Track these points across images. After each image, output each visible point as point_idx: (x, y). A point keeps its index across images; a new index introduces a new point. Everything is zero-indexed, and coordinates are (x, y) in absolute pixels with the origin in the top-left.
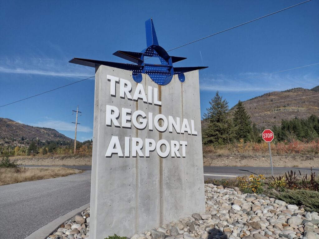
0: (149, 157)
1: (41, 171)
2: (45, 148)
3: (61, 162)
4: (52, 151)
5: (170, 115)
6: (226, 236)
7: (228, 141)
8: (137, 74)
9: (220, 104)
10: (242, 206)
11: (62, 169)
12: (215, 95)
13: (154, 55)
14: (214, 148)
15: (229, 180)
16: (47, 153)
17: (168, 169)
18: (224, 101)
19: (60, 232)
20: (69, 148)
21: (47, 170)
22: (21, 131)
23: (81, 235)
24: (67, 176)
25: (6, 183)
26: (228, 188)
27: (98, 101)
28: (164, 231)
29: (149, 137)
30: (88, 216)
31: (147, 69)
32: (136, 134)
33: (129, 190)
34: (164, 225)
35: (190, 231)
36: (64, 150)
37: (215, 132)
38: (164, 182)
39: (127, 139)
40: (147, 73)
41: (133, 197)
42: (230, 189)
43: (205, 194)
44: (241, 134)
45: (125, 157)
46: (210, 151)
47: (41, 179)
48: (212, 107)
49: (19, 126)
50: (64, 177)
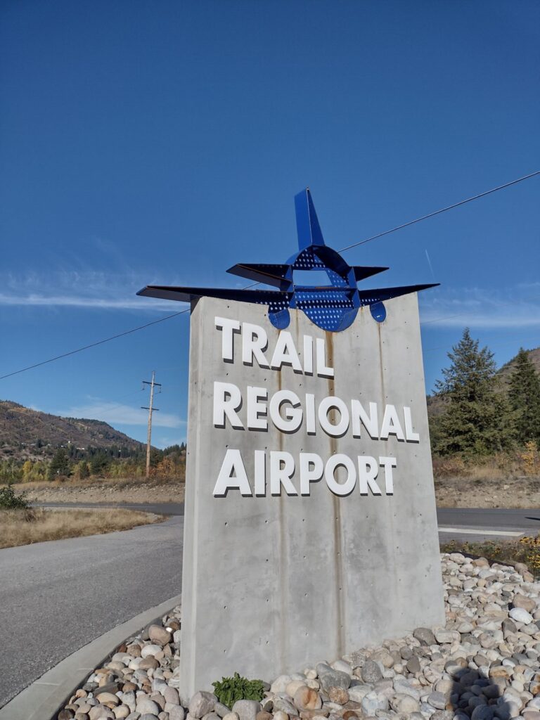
0: (308, 495)
1: (76, 519)
2: (85, 464)
3: (118, 497)
4: (99, 470)
5: (356, 399)
6: (496, 689)
7: (497, 446)
8: (279, 310)
9: (474, 359)
10: (534, 611)
11: (120, 512)
12: (461, 338)
13: (315, 266)
14: (465, 462)
15: (502, 543)
16: (88, 475)
17: (354, 521)
18: (484, 351)
19: (117, 662)
20: (136, 463)
21: (88, 515)
22: (37, 427)
23: (163, 671)
24: (131, 529)
25: (5, 545)
26: (500, 563)
27: (195, 374)
28: (348, 671)
29: (308, 449)
30: (176, 627)
31: (300, 297)
32: (278, 443)
33: (266, 573)
34: (346, 656)
35: (410, 672)
36: (126, 468)
37: (464, 424)
38: (345, 553)
39: (259, 455)
40: (299, 305)
41: (274, 589)
42: (505, 568)
43: (443, 580)
44: (529, 428)
45: (254, 496)
46: (455, 472)
47: (77, 536)
48: (455, 366)
49: (33, 416)
50: (126, 532)
